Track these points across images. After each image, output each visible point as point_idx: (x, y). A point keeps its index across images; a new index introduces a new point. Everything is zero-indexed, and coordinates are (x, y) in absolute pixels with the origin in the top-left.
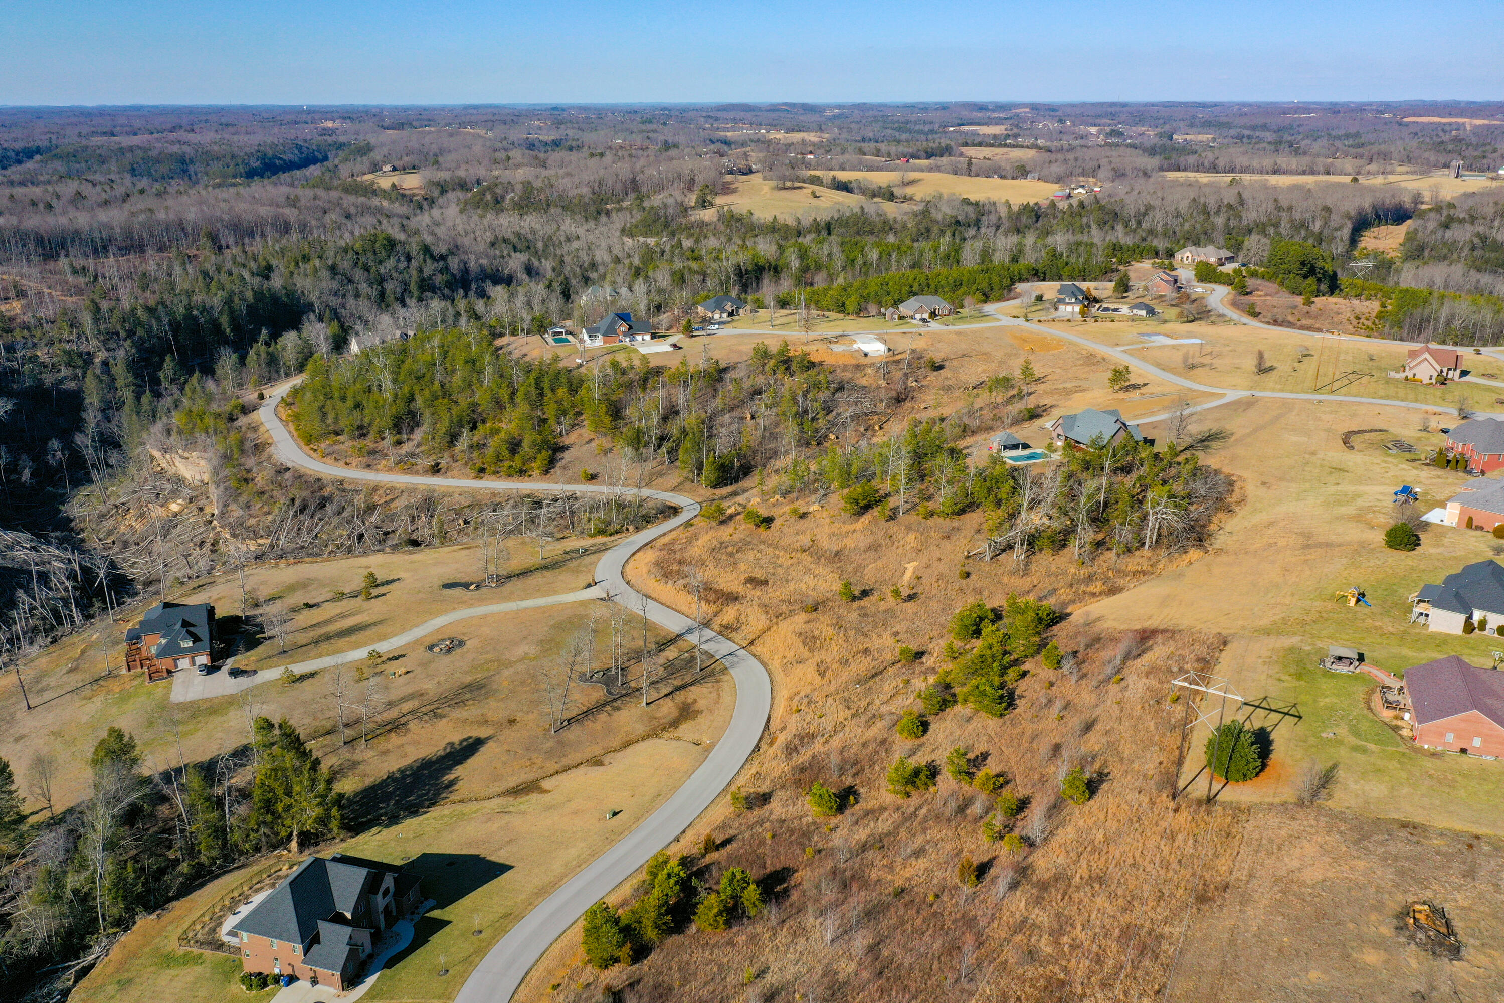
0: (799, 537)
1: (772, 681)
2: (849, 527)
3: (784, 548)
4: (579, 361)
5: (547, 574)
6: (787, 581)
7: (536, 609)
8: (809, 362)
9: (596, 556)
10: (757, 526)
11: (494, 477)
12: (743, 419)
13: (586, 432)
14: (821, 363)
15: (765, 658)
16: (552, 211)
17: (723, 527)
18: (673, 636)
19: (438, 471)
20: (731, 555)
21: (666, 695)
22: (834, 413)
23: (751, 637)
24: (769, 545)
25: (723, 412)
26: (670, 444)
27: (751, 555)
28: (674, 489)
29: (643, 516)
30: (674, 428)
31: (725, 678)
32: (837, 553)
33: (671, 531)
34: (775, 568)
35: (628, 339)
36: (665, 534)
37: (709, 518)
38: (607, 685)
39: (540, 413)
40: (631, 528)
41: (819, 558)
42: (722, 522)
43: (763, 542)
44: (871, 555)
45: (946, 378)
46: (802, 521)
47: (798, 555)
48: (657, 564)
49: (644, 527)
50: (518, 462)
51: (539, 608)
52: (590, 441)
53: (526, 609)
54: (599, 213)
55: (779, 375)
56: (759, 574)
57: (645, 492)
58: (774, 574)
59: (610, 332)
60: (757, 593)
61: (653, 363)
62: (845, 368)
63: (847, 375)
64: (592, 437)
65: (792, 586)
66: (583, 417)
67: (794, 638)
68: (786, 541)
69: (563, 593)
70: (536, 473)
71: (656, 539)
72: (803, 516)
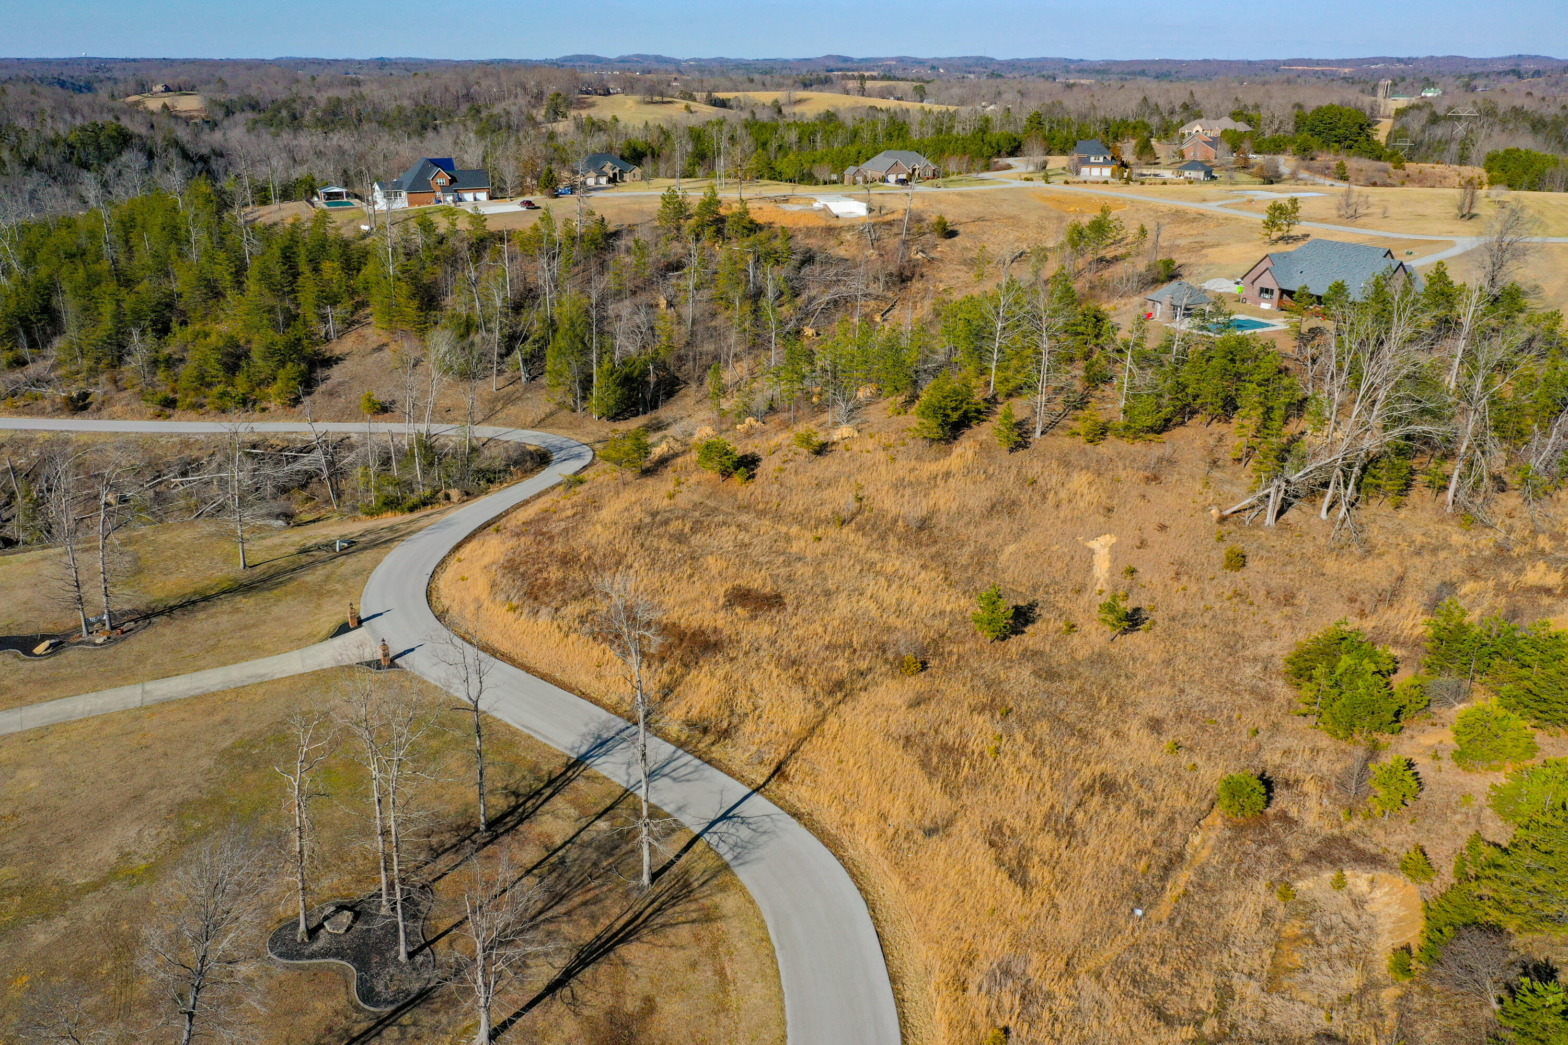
0: (827, 494)
1: (872, 907)
2: (932, 468)
3: (797, 519)
4: (365, 228)
5: (246, 603)
6: (828, 594)
7: (189, 702)
8: (751, 222)
9: (369, 555)
10: (726, 474)
11: (192, 414)
12: (653, 306)
13: (374, 333)
14: (770, 225)
15: (829, 818)
16: (366, 126)
17: (650, 481)
18: (556, 765)
19: (85, 408)
20: (680, 538)
21: (552, 988)
22: (804, 296)
23: (774, 756)
24: (762, 514)
25: (618, 295)
26: (528, 347)
27: (726, 537)
28: (539, 424)
29: (478, 471)
30: (533, 321)
31: (729, 903)
32: (924, 524)
33: (539, 495)
34: (787, 563)
35: (450, 198)
36: (526, 503)
37: (619, 463)
38: (361, 962)
39: (287, 303)
40: (455, 493)
41: (883, 537)
42: (647, 472)
43: (744, 508)
44: (1002, 524)
45: (966, 249)
46: (824, 461)
47: (833, 532)
48: (511, 567)
49: (485, 492)
50: (241, 385)
51: (201, 698)
52: (380, 348)
53: (165, 703)
54: (424, 127)
55: (705, 242)
56: (758, 581)
57: (484, 431)
58: (790, 579)
59: (419, 186)
60: (762, 629)
61: (492, 226)
62: (809, 232)
63: (813, 243)
64: (385, 341)
65: (842, 606)
66: (368, 311)
67: (895, 752)
68: (798, 502)
69: (277, 652)
70: (274, 405)
71: (507, 513)
72: (822, 450)
